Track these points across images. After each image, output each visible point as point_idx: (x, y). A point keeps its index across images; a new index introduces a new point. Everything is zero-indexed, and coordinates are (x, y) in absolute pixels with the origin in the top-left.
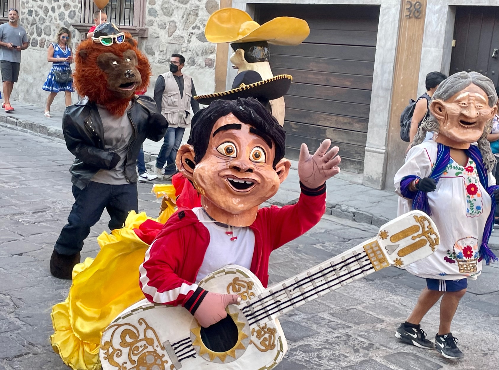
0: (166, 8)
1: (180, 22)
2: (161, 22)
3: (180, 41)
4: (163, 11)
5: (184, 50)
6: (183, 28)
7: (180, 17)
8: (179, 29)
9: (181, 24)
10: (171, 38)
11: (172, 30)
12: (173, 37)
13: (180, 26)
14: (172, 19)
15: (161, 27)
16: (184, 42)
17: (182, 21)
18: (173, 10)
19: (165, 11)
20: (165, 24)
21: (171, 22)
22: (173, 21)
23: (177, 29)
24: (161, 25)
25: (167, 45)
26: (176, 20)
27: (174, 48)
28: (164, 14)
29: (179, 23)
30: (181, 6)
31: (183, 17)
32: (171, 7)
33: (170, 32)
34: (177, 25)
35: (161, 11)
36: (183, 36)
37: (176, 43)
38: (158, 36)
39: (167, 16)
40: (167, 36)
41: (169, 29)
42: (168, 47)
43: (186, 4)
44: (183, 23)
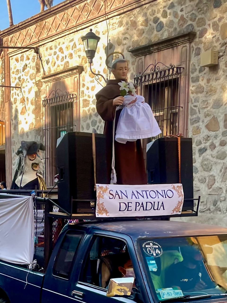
0: (206, 164)
1: (219, 175)
2: (202, 177)
3: (219, 192)
4: (203, 167)
5: (223, 199)
6: (221, 180)
7: (218, 171)
8: (217, 182)
9: (219, 177)
10: (211, 190)
11: (211, 183)
12: (213, 189)
13: (219, 179)
14: (211, 173)
15: (201, 181)
16: (223, 192)
17: (220, 174)
18: (212, 166)
19: (204, 167)
20: (205, 179)
21: (210, 176)
22: (212, 176)
23: (216, 182)
24: (202, 180)
25: (207, 196)
26: (215, 174)
27: (214, 199)
28: (204, 170)
29: (217, 176)
30: (219, 162)
31: (221, 171)
32: (210, 163)
33: (209, 185)
34: (216, 178)
35: (201, 168)
36: (221, 187)
37: (215, 194)
38: (199, 189)
39: (207, 171)
40: (207, 188)
41: (208, 182)
42: (208, 198)
43: (223, 159)
44: (221, 175)
